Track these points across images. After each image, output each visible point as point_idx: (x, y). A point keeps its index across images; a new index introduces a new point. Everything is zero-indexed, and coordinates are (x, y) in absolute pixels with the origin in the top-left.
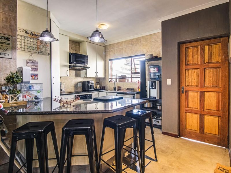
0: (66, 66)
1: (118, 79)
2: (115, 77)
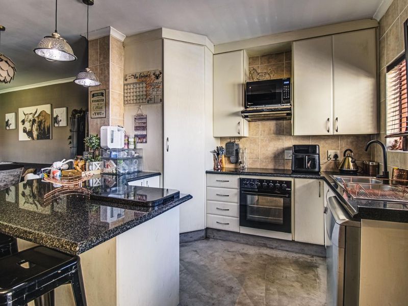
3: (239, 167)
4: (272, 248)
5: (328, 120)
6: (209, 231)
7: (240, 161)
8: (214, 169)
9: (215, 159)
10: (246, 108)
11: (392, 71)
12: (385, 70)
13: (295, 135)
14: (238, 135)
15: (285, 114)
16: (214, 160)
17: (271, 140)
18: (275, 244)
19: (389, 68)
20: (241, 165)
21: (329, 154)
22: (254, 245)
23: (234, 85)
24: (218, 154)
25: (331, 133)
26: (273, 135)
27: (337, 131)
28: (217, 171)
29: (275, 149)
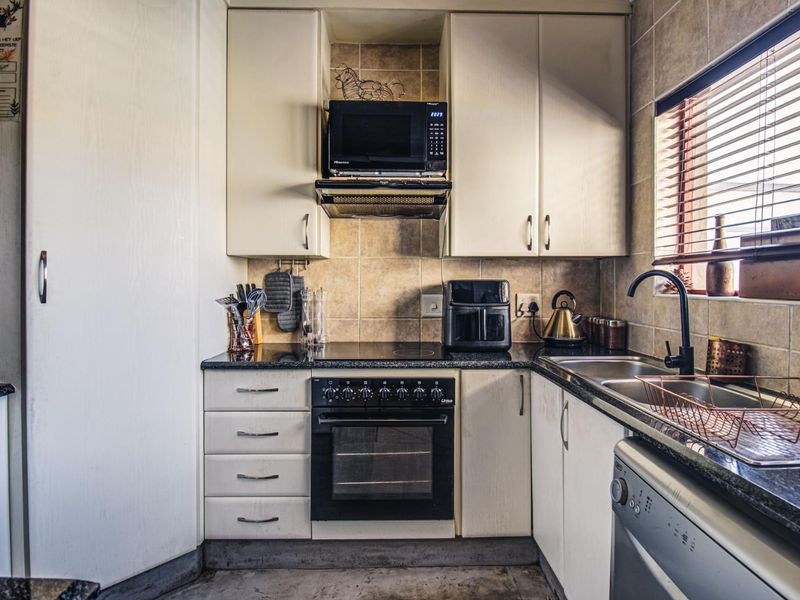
0: (297, 191)
1: (734, 269)
2: (710, 247)
3: (303, 340)
4: (403, 567)
5: (530, 219)
6: (212, 550)
7: (305, 323)
8: (230, 352)
9: (232, 322)
10: (326, 174)
11: (666, 115)
12: (653, 110)
13: (453, 255)
14: (303, 252)
15: (432, 200)
16: (230, 325)
17: (386, 269)
18: (409, 555)
19: (662, 107)
20: (311, 336)
21: (519, 303)
22: (353, 568)
23: (291, 107)
24: (242, 307)
25: (535, 252)
26: (394, 255)
27: (547, 247)
28: (239, 359)
29: (399, 291)
